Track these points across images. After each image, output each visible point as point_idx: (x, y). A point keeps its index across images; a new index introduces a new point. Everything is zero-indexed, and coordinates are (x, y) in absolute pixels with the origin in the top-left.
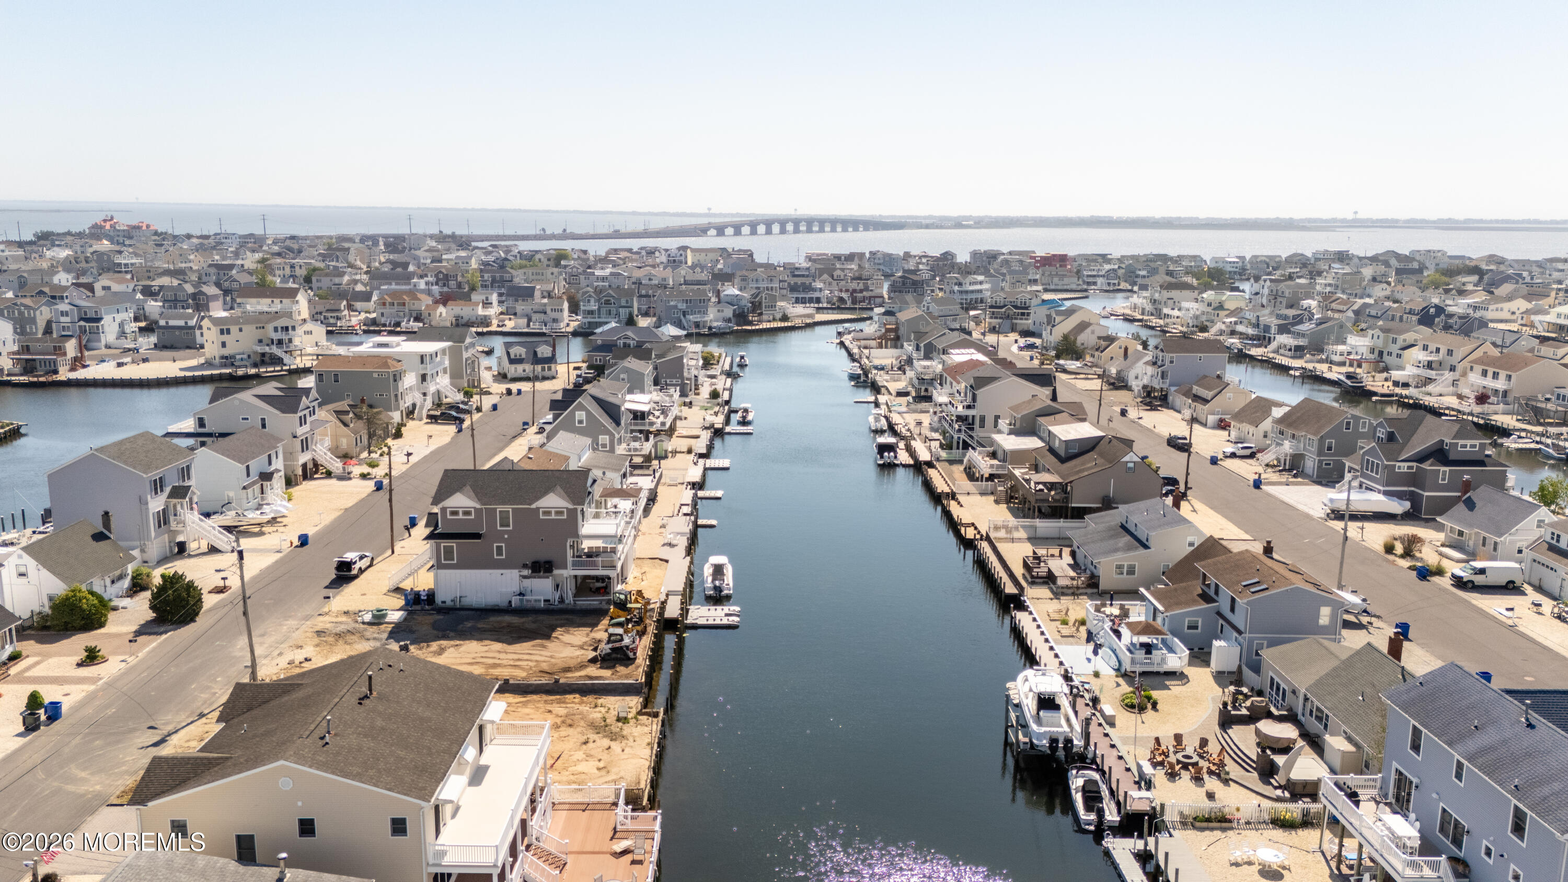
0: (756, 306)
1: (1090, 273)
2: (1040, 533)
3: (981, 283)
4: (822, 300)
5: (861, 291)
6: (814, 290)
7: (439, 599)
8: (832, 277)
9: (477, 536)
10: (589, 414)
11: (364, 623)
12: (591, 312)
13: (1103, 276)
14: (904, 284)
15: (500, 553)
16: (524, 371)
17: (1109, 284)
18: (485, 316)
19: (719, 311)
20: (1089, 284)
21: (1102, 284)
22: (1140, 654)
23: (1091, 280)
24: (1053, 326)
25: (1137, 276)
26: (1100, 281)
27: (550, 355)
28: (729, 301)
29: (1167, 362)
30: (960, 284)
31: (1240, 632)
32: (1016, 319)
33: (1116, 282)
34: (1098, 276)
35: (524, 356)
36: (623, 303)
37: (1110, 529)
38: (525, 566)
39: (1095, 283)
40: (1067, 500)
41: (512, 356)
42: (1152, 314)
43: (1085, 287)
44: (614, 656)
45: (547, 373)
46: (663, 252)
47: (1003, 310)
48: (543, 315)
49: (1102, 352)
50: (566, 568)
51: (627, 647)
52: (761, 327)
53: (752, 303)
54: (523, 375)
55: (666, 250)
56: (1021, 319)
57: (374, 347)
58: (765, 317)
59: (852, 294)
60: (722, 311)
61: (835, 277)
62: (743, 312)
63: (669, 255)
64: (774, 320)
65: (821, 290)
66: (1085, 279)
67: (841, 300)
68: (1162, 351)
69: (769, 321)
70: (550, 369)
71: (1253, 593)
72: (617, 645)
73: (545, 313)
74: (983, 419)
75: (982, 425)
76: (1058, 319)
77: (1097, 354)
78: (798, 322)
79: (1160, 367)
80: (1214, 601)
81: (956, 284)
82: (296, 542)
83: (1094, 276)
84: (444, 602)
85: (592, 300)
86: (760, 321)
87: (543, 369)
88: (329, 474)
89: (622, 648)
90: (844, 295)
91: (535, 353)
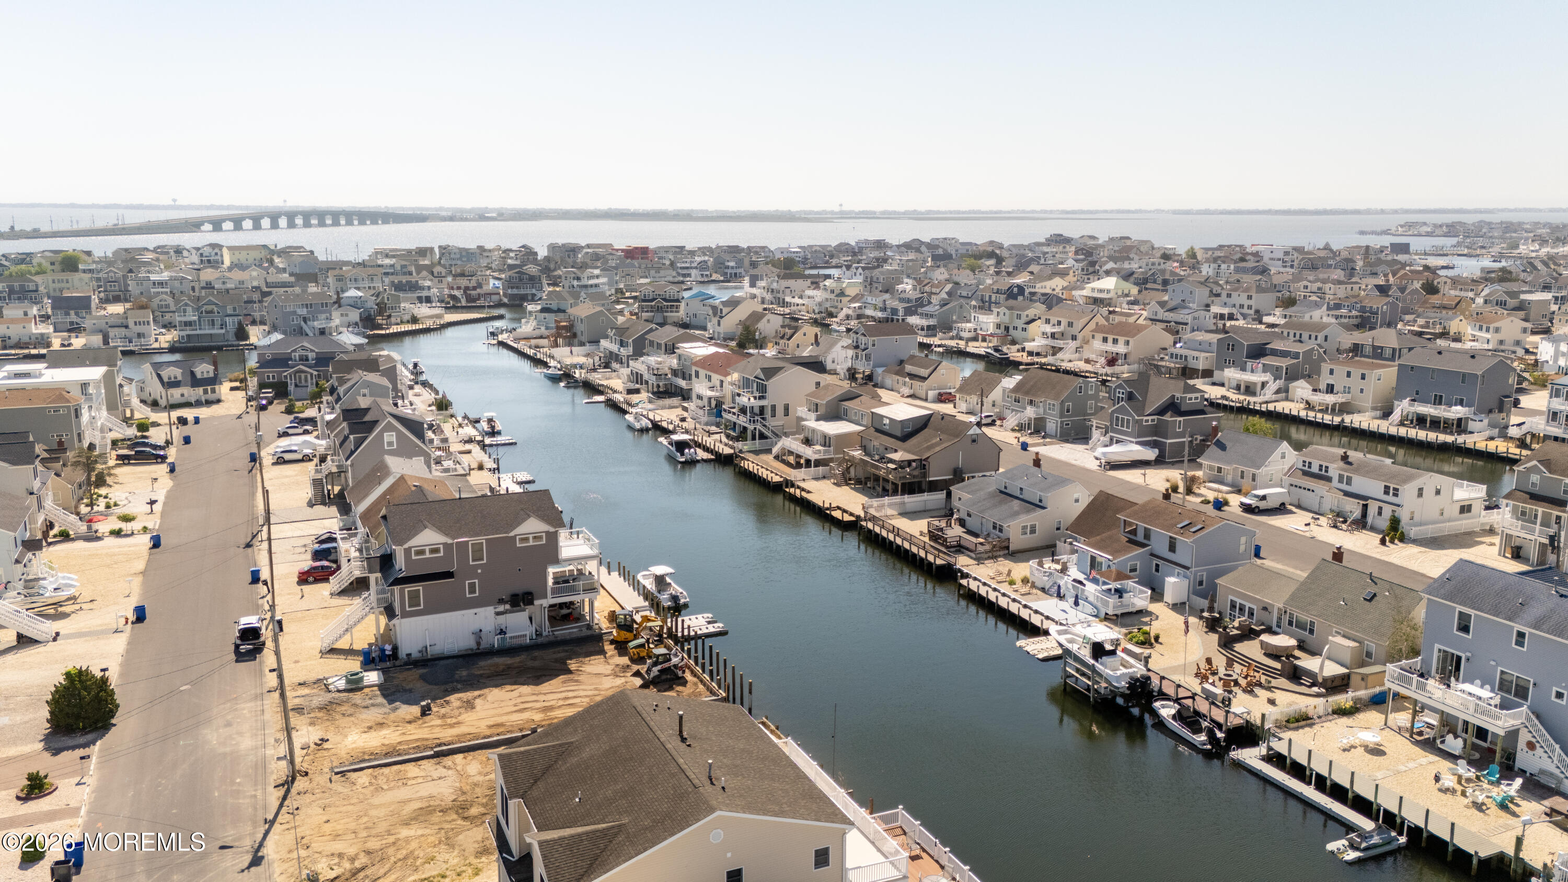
0: (382, 308)
1: (683, 265)
2: (909, 508)
3: (598, 277)
4: (433, 299)
5: (474, 288)
6: (422, 288)
7: (403, 653)
8: (432, 273)
9: (449, 575)
10: (400, 435)
11: (339, 691)
12: (188, 324)
13: (696, 268)
14: (521, 280)
15: (472, 591)
16: (182, 395)
17: (702, 275)
19: (342, 315)
20: (684, 275)
21: (696, 276)
23: (685, 272)
24: (721, 317)
25: (728, 267)
26: (694, 272)
27: (211, 375)
28: (353, 304)
29: (870, 346)
30: (578, 279)
31: (1187, 568)
32: (667, 312)
33: (708, 273)
34: (692, 268)
35: (179, 378)
36: (229, 311)
37: (992, 496)
38: (501, 601)
39: (689, 275)
40: (924, 475)
41: (166, 380)
43: (681, 279)
44: (664, 677)
45: (210, 396)
46: (194, 252)
47: (653, 303)
48: (124, 329)
49: (789, 339)
50: (546, 597)
51: (675, 666)
52: (391, 331)
53: (377, 305)
54: (183, 400)
55: (198, 249)
56: (671, 312)
58: (393, 320)
59: (465, 292)
60: (347, 315)
61: (436, 274)
62: (370, 315)
64: (402, 322)
65: (429, 288)
66: (680, 271)
67: (454, 297)
68: (864, 335)
69: (397, 324)
70: (213, 391)
71: (1194, 532)
73: (127, 327)
74: (774, 408)
75: (774, 415)
76: (725, 310)
78: (429, 323)
79: (864, 350)
80: (1149, 545)
81: (574, 279)
82: (132, 618)
83: (687, 268)
84: (409, 655)
85: (189, 309)
86: (389, 325)
87: (206, 392)
88: (65, 536)
89: (670, 667)
90: (456, 293)
91: (193, 374)
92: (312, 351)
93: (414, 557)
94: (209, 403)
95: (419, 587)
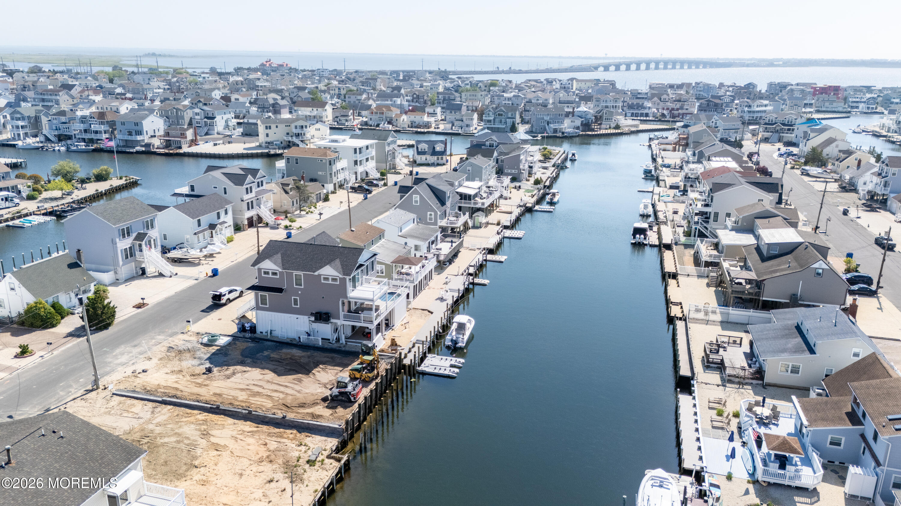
0: (598, 119)
1: (854, 100)
2: (732, 319)
3: (766, 106)
4: (650, 115)
5: (678, 109)
6: (645, 108)
7: (259, 329)
8: (660, 99)
9: (280, 290)
12: (489, 121)
13: (864, 102)
14: (708, 105)
15: (296, 303)
16: (426, 159)
17: (868, 108)
18: (428, 122)
19: (572, 122)
20: (852, 107)
21: (863, 108)
22: (774, 467)
23: (855, 105)
24: (808, 140)
25: (892, 103)
26: (861, 106)
27: (443, 150)
28: (580, 115)
29: (890, 175)
30: (750, 106)
31: (878, 464)
32: (783, 133)
33: (874, 106)
34: (861, 102)
35: (426, 150)
36: (510, 116)
37: (786, 328)
38: (312, 314)
39: (857, 107)
40: (758, 294)
41: (420, 150)
42: (896, 132)
43: (849, 109)
45: (440, 162)
46: (558, 82)
47: (774, 126)
48: (461, 122)
49: (841, 162)
50: (339, 319)
51: (350, 393)
52: (601, 133)
53: (596, 117)
54: (426, 162)
55: (560, 81)
56: (787, 133)
57: (329, 142)
58: (603, 126)
59: (671, 111)
60: (574, 122)
61: (662, 100)
62: (589, 122)
63: (561, 84)
64: (610, 128)
65: (649, 108)
66: (850, 104)
67: (663, 115)
68: (887, 165)
69: (606, 129)
70: (442, 159)
71: (897, 430)
72: (343, 390)
73: (462, 121)
74: (716, 215)
75: (716, 220)
76: (812, 135)
77: (836, 163)
78: (626, 130)
79: (883, 177)
80: (862, 424)
81: (746, 106)
82: (210, 274)
83: (857, 102)
84: (261, 333)
85: (491, 113)
86: (600, 129)
87: (438, 159)
88: (267, 225)
89: (346, 393)
90: (665, 112)
91: (434, 148)
92: (496, 141)
93: (263, 275)
94: (438, 165)
95: (266, 294)
